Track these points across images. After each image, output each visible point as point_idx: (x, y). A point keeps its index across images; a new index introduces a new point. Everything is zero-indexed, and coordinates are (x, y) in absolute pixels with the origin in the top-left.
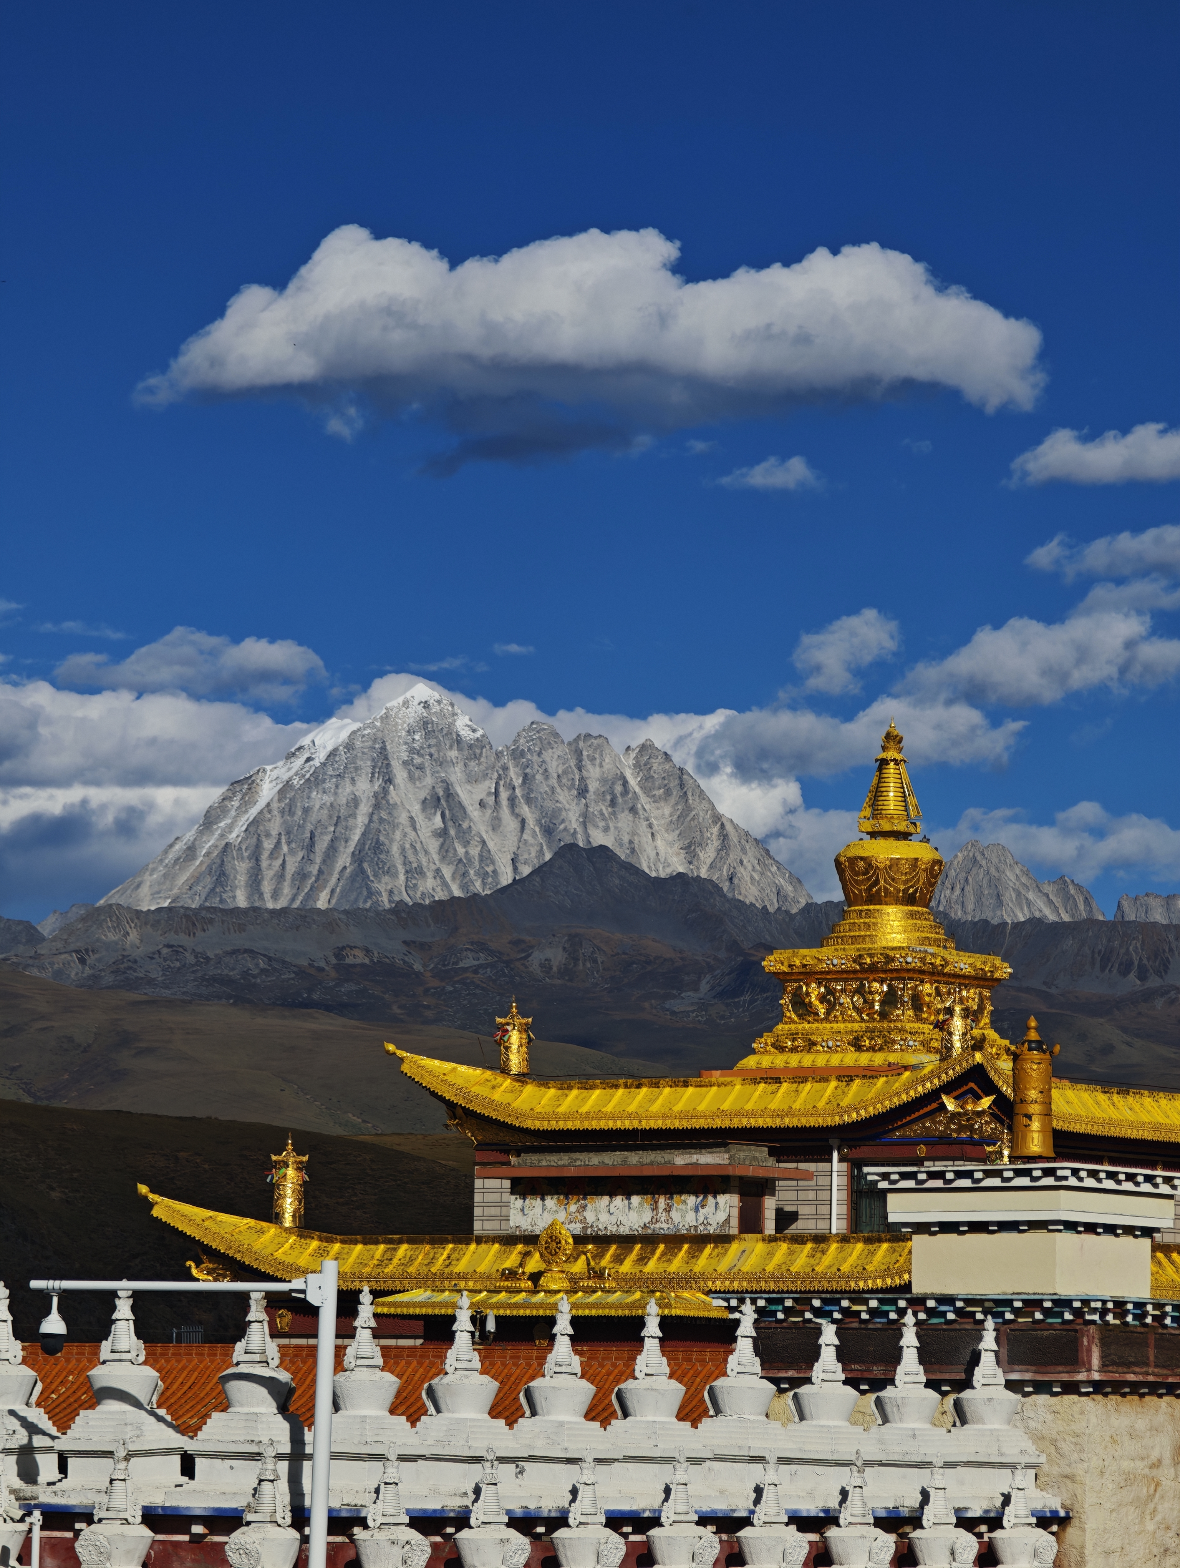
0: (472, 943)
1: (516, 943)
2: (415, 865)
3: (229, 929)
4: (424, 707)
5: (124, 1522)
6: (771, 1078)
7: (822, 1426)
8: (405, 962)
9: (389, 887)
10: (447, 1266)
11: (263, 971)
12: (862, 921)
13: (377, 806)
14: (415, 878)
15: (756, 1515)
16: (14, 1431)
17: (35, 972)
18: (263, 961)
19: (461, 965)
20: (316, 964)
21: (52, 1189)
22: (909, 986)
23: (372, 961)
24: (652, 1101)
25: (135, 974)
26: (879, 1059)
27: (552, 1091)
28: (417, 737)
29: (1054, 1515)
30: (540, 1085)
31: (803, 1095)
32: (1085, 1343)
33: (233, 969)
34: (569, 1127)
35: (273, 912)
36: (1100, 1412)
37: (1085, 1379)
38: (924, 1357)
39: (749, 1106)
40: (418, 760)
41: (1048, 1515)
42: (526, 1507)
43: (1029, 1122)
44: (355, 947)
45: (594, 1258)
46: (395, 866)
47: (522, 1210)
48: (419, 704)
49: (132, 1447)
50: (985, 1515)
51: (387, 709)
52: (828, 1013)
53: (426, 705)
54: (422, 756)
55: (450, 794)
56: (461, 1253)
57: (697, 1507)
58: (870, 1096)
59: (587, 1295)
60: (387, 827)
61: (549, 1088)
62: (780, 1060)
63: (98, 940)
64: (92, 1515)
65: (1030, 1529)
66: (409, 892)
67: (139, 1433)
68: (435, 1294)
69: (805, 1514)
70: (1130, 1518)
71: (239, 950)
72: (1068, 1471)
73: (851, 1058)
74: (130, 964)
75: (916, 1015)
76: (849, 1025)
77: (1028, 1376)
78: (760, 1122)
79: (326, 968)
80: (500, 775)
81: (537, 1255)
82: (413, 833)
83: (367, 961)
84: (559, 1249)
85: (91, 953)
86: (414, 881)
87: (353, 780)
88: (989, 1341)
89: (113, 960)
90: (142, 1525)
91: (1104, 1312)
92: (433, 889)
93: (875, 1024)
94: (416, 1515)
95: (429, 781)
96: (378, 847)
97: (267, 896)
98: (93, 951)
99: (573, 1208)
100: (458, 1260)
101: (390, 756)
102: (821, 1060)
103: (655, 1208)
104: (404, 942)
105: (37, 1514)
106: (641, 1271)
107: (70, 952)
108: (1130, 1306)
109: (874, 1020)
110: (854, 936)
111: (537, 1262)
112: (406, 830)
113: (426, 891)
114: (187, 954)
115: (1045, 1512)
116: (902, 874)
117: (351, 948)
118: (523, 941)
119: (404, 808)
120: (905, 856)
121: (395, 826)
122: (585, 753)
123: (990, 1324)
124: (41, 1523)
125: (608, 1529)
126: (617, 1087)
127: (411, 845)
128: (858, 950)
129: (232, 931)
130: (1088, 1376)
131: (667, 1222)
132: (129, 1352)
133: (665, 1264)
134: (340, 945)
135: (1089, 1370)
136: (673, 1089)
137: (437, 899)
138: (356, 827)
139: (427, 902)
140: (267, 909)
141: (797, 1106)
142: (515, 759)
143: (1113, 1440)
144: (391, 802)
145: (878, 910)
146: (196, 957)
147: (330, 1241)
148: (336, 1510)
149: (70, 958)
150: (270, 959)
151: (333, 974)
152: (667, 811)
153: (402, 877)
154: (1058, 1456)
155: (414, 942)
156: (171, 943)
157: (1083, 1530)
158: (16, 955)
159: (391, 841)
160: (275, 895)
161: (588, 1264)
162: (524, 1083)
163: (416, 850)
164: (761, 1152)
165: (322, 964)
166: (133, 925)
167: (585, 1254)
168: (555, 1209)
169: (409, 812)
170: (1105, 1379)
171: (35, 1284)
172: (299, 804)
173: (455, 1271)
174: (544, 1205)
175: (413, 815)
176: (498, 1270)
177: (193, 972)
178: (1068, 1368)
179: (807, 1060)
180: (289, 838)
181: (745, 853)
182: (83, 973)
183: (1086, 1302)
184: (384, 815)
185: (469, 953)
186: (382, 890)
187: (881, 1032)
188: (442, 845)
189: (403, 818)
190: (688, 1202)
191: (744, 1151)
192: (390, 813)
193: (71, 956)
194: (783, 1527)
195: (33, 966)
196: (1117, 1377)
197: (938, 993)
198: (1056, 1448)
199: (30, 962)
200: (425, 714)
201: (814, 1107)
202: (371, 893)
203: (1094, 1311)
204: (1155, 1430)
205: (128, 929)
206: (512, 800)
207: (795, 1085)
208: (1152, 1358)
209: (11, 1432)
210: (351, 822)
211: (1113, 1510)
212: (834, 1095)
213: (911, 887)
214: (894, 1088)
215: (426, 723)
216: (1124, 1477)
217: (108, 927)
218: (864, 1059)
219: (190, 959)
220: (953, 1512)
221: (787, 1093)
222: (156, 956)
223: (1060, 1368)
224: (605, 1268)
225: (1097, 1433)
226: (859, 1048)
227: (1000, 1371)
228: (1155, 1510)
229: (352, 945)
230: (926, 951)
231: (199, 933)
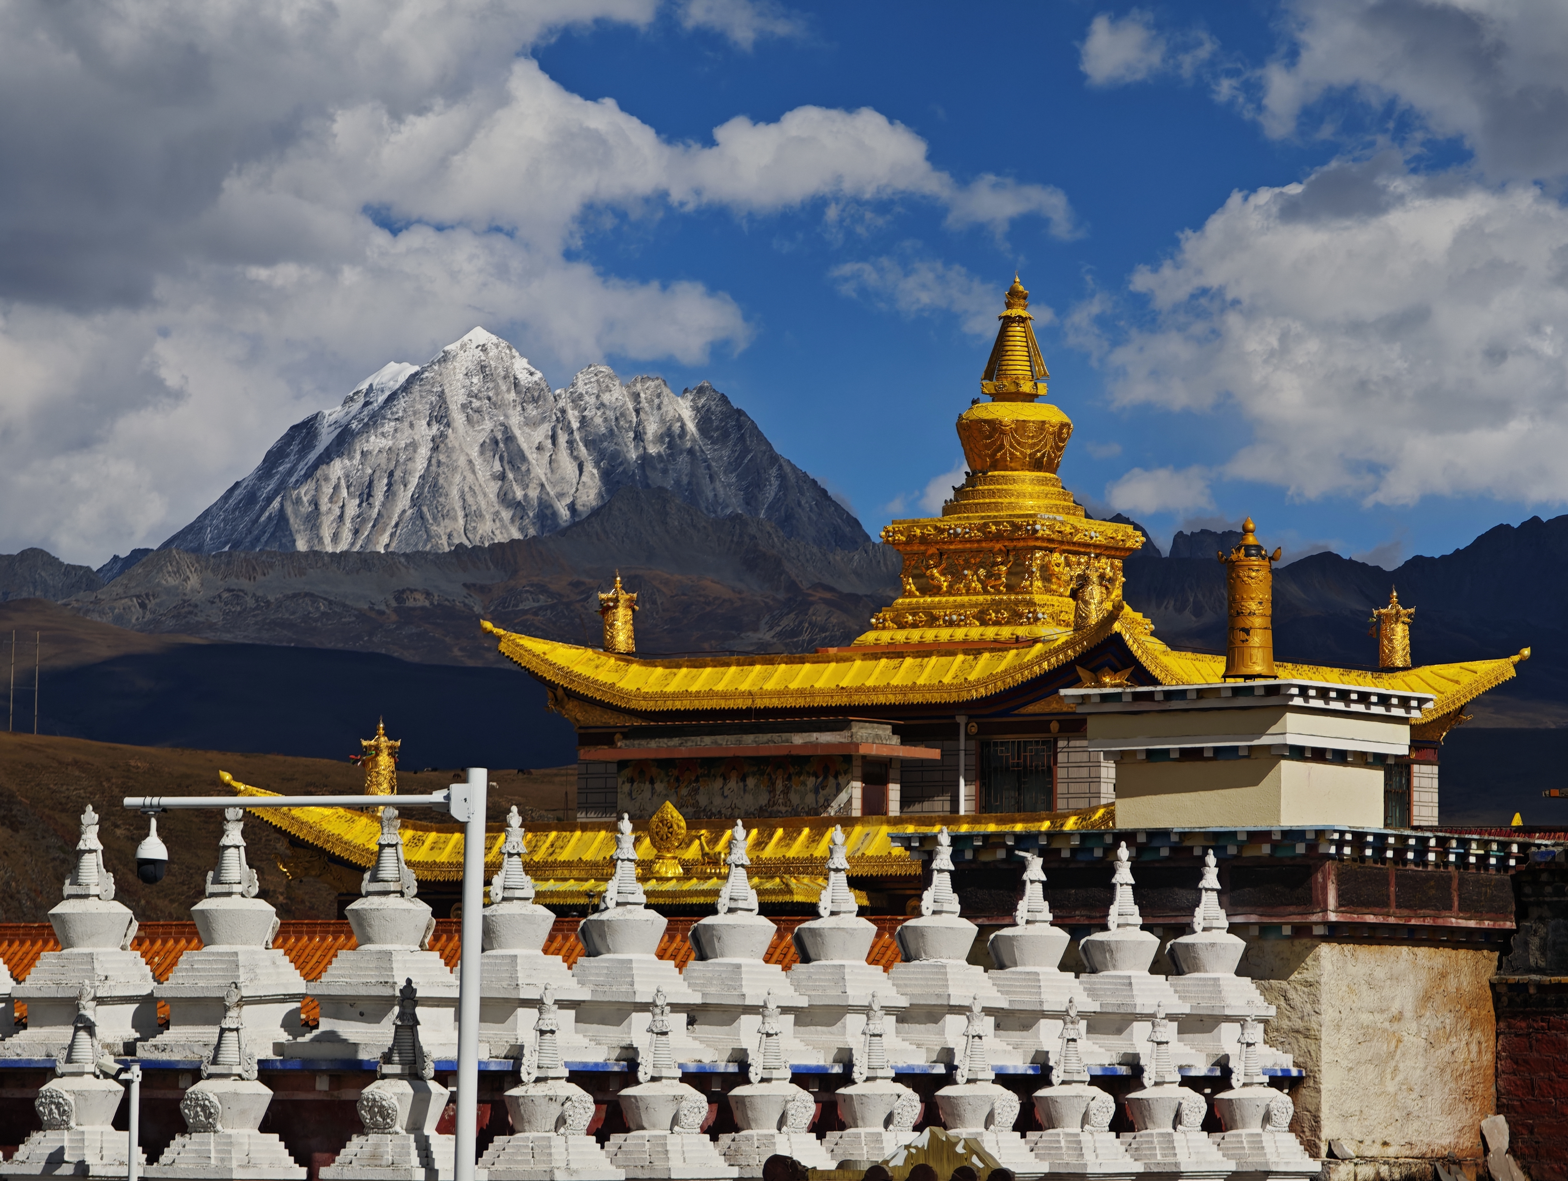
0: (532, 585)
1: (576, 585)
2: (474, 508)
3: (289, 574)
4: (482, 350)
5: (237, 1078)
6: (893, 653)
7: (1028, 973)
8: (465, 605)
9: (448, 530)
10: (551, 854)
11: (324, 614)
12: (986, 487)
13: (435, 449)
14: (475, 521)
15: (959, 1071)
16: (106, 977)
17: (96, 617)
18: (324, 604)
19: (521, 607)
20: (376, 608)
21: (117, 826)
22: (1037, 555)
23: (432, 604)
24: (766, 679)
25: (196, 619)
26: (1006, 632)
27: (660, 670)
28: (475, 380)
29: (1286, 1074)
30: (645, 664)
31: (928, 670)
32: (1320, 880)
33: (293, 613)
34: (679, 707)
35: (333, 554)
36: (1335, 958)
37: (1319, 920)
38: (1139, 898)
39: (870, 683)
40: (476, 404)
41: (1279, 1074)
42: (700, 1061)
43: (1247, 637)
44: (416, 590)
45: (708, 843)
46: (453, 509)
47: (630, 794)
48: (477, 347)
49: (245, 992)
50: (1209, 1074)
51: (444, 352)
52: (950, 586)
53: (484, 348)
54: (480, 399)
55: (510, 438)
56: (566, 840)
57: (891, 1063)
58: (999, 669)
59: (702, 882)
60: (446, 470)
61: (656, 666)
62: (900, 636)
63: (159, 584)
64: (199, 1070)
65: (1261, 1088)
66: (469, 535)
67: (252, 976)
68: (539, 883)
69: (1011, 1071)
70: (1370, 1078)
71: (299, 594)
72: (1299, 1024)
73: (975, 632)
74: (191, 609)
75: (1044, 587)
76: (974, 598)
77: (1253, 918)
78: (881, 699)
79: (387, 611)
80: (558, 418)
81: (648, 840)
82: (472, 476)
83: (427, 604)
84: (671, 833)
85: (151, 598)
86: (473, 524)
87: (412, 425)
88: (1211, 878)
89: (174, 605)
90: (258, 1082)
91: (1340, 844)
92: (492, 532)
93: (1001, 596)
94: (575, 1068)
95: (488, 425)
96: (436, 488)
97: (327, 540)
98: (153, 596)
99: (684, 791)
100: (562, 848)
101: (448, 400)
102: (945, 634)
103: (772, 791)
104: (465, 585)
105: (136, 1069)
106: (758, 857)
107: (131, 597)
108: (1370, 839)
109: (1000, 592)
110: (979, 504)
111: (647, 848)
112: (465, 473)
113: (485, 534)
114: (248, 599)
115: (1276, 1070)
116: (1029, 437)
117: (412, 591)
118: (583, 583)
119: (462, 450)
120: (1032, 419)
121: (455, 469)
122: (642, 395)
123: (1211, 859)
124: (140, 1079)
125: (794, 1085)
126: (728, 665)
127: (470, 487)
128: (982, 518)
129: (292, 574)
130: (1323, 916)
131: (785, 805)
132: (240, 883)
133: (784, 849)
134: (401, 588)
135: (1325, 910)
136: (789, 666)
137: (496, 541)
138: (415, 471)
139: (487, 545)
140: (327, 553)
141: (921, 681)
142: (573, 401)
143: (1351, 990)
144: (450, 445)
145: (1003, 477)
146: (257, 601)
147: (427, 830)
148: (484, 1063)
149: (130, 603)
150: (330, 602)
151: (394, 617)
152: (725, 453)
153: (461, 521)
154: (1288, 1008)
155: (474, 585)
156: (232, 588)
157: (1318, 1091)
158: (77, 601)
159: (451, 484)
160: (336, 537)
161: (702, 848)
162: (629, 662)
163: (475, 493)
164: (884, 729)
165: (383, 607)
166: (193, 570)
167: (699, 838)
168: (664, 792)
169: (467, 454)
170: (1342, 920)
171: (128, 801)
172: (358, 448)
173: (559, 859)
174: (653, 789)
175: (472, 458)
176: (605, 858)
177: (254, 616)
178: (1300, 909)
179: (930, 634)
180: (348, 481)
181: (802, 494)
182: (143, 617)
183: (1320, 833)
184: (442, 458)
185: (528, 595)
186: (442, 534)
187: (1007, 604)
188: (501, 488)
189: (462, 461)
190: (808, 783)
191: (866, 728)
192: (448, 457)
193: (132, 601)
194: (990, 1084)
195: (93, 611)
196: (1355, 918)
197: (1068, 564)
198: (1286, 999)
199: (91, 606)
200: (483, 358)
201: (940, 682)
202: (429, 537)
203: (1332, 842)
204: (1395, 978)
205: (188, 573)
206: (571, 443)
207: (919, 660)
208: (1393, 897)
209: (103, 978)
210: (410, 465)
211: (1351, 1069)
212: (961, 669)
213: (1038, 451)
214: (1026, 660)
215: (483, 368)
216: (1363, 1031)
217: (169, 572)
218: (990, 632)
219: (251, 603)
220: (1177, 1069)
221: (911, 668)
222: (217, 600)
223: (1291, 909)
224: (720, 853)
225: (1333, 982)
226: (984, 623)
227: (1222, 913)
228: (1396, 1069)
229: (413, 587)
230: (1055, 519)
231: (260, 578)
